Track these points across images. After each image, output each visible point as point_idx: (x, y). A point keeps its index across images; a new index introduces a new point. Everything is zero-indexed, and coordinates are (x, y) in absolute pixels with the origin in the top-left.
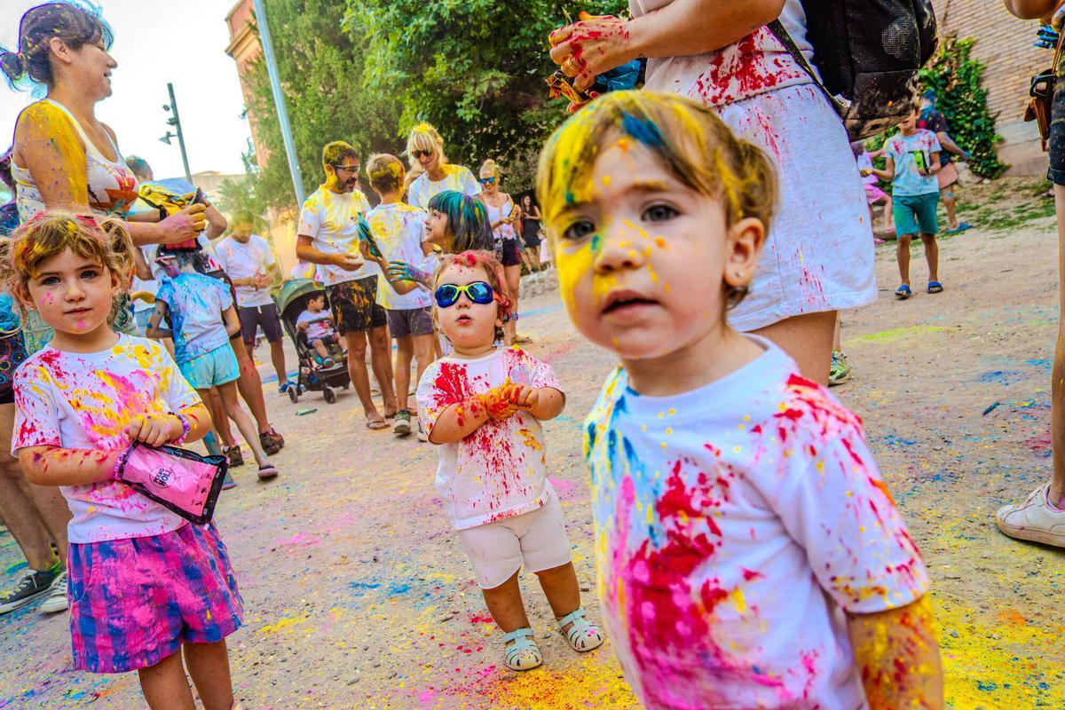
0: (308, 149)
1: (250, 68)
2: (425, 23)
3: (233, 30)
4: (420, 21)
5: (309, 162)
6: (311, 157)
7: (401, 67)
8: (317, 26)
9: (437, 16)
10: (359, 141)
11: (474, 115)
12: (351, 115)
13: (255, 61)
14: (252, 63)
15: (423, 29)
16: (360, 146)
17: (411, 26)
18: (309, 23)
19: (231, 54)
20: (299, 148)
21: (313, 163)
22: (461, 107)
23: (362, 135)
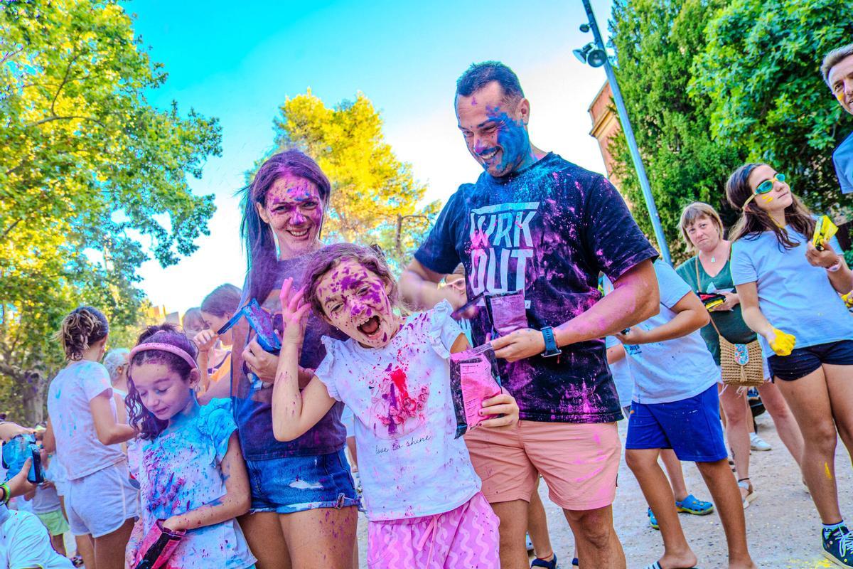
0: (664, 198)
1: (611, 142)
2: (768, 71)
3: (594, 117)
4: (763, 70)
5: (664, 209)
6: (665, 205)
7: (748, 114)
8: (663, 99)
9: (781, 62)
10: (706, 186)
11: (828, 142)
12: (698, 166)
13: (614, 136)
14: (612, 139)
15: (766, 77)
16: (708, 190)
17: (754, 77)
18: (657, 97)
19: (593, 136)
20: (656, 198)
21: (668, 210)
22: (812, 138)
23: (709, 181)
